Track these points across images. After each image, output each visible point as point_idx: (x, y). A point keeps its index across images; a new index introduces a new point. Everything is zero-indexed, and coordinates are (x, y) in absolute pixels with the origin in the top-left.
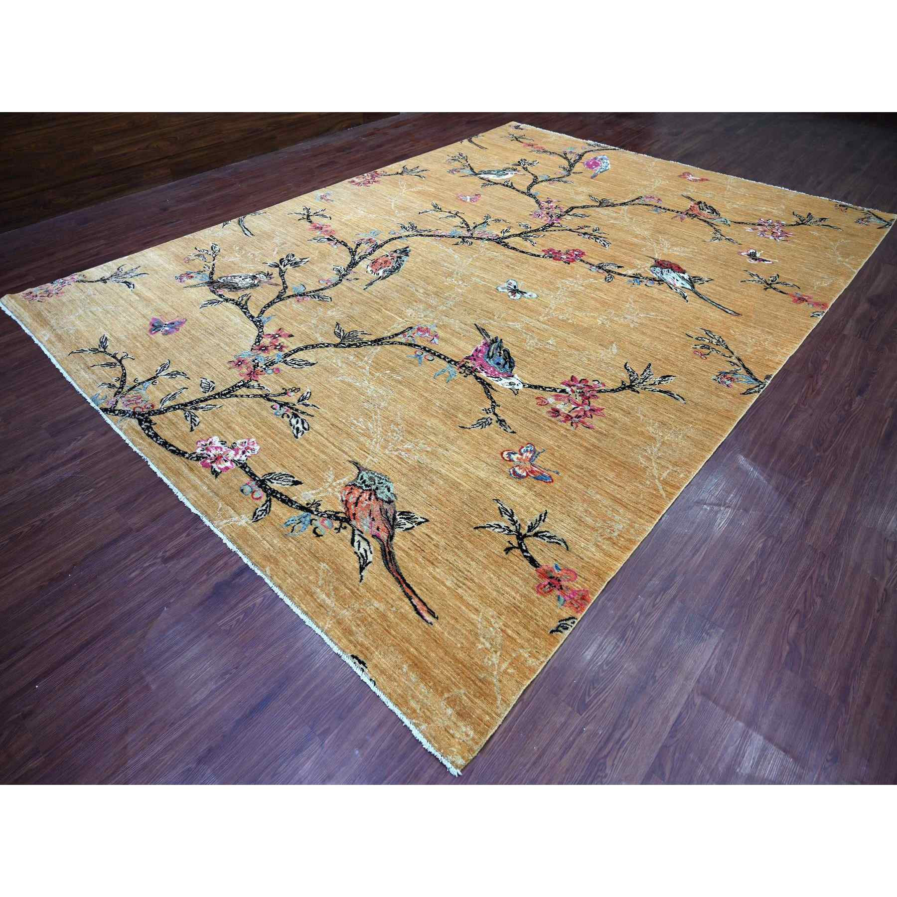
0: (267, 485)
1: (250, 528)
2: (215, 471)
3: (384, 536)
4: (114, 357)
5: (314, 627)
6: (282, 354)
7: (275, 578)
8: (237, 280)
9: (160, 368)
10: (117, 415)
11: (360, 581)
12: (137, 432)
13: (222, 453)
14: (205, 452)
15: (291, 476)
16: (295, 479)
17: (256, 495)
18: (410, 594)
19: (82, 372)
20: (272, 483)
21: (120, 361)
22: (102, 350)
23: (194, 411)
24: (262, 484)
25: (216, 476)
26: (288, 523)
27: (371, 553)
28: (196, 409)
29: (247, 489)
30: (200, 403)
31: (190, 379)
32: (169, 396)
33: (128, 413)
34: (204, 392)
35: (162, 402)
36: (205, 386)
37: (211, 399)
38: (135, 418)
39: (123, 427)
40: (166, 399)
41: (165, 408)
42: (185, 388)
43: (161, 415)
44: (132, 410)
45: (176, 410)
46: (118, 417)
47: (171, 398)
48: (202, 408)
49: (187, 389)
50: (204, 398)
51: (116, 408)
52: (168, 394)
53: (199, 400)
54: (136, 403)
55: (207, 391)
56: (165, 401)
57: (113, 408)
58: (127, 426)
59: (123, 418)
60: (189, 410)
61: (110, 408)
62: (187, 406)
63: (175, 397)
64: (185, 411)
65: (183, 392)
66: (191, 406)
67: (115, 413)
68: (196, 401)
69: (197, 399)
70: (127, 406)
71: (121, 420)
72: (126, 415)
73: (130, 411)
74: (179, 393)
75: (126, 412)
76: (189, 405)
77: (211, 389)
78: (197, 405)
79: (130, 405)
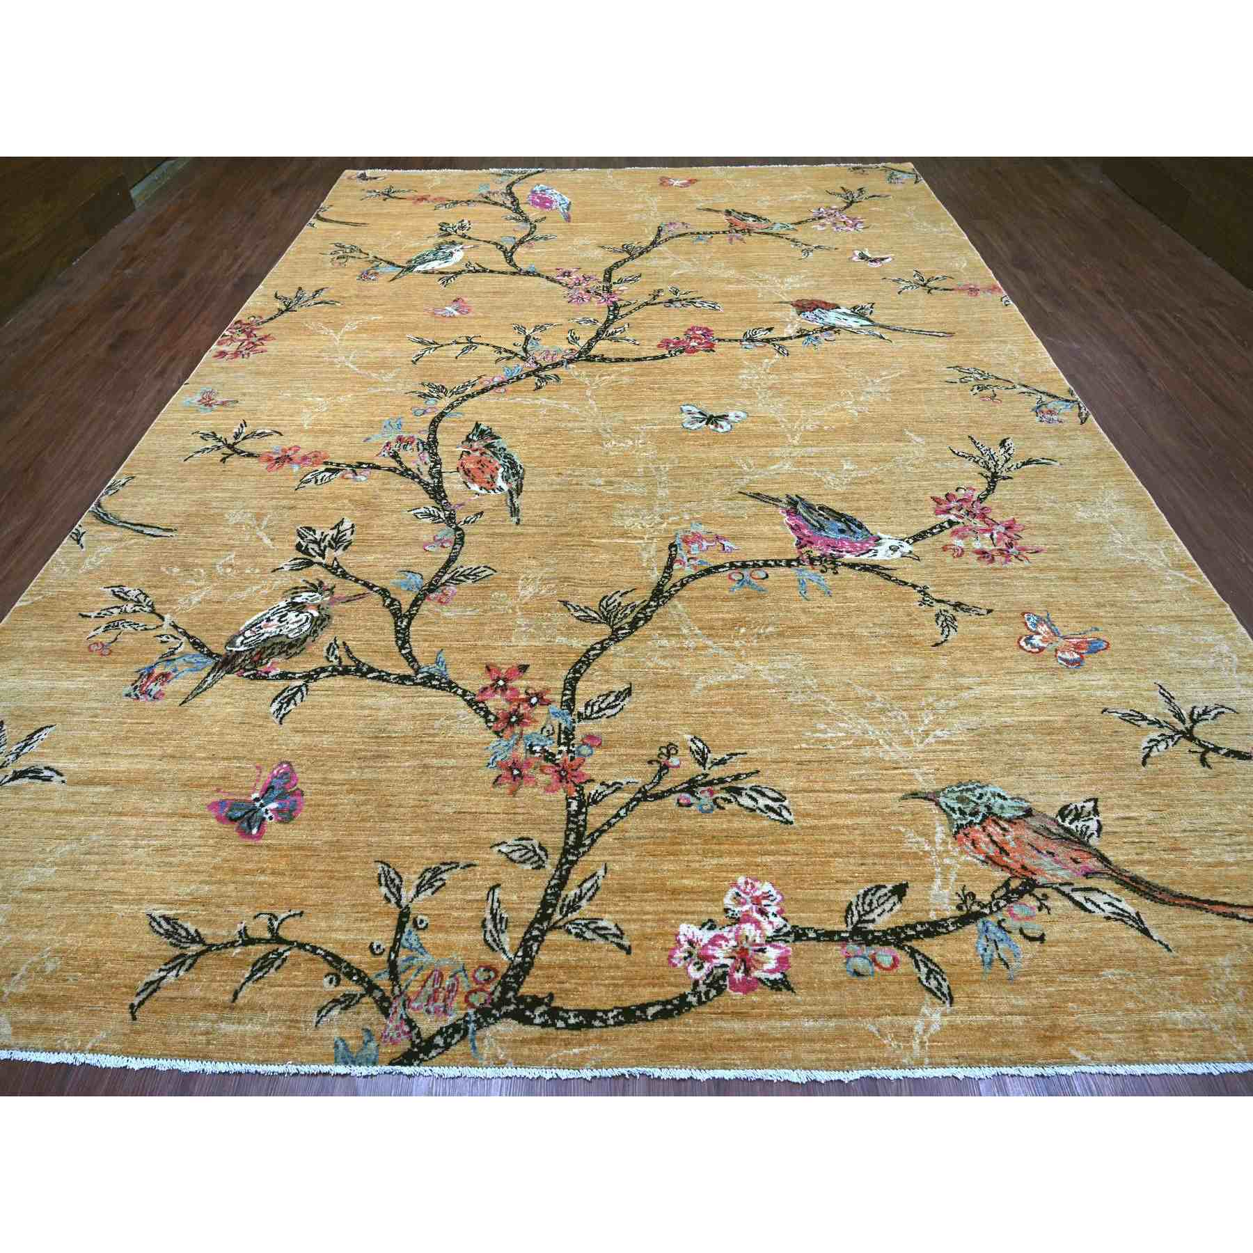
0: (872, 932)
1: (958, 1020)
2: (774, 982)
3: (1094, 864)
4: (248, 941)
5: (1229, 1067)
6: (555, 707)
7: (1099, 1054)
8: (271, 629)
9: (384, 890)
10: (447, 1046)
11: (1169, 950)
12: (540, 1041)
13: (733, 943)
14: (706, 965)
15: (879, 887)
16: (890, 887)
17: (886, 960)
18: (1229, 910)
19: (225, 1027)
20: (873, 921)
21: (277, 939)
22: (195, 948)
23: (574, 915)
24: (861, 935)
25: (789, 988)
26: (987, 959)
27: (1120, 901)
28: (573, 907)
29: (859, 963)
30: (563, 893)
31: (475, 865)
32: (490, 926)
33: (468, 1022)
34: (539, 867)
35: (495, 947)
36: (521, 856)
37: (568, 871)
38: (496, 1019)
39: (496, 1057)
40: (492, 936)
41: (520, 954)
42: (493, 889)
43: (533, 971)
44: (466, 1009)
45: (543, 940)
46: (457, 1047)
47: (499, 926)
48: (581, 898)
49: (498, 885)
50: (553, 878)
51: (424, 1035)
52: (480, 925)
53: (552, 887)
54: (449, 992)
55: (540, 862)
56: (494, 940)
57: (418, 1041)
58: (502, 1048)
59: (472, 1040)
60: (566, 920)
61: (413, 1045)
62: (549, 917)
63: (501, 918)
64: (560, 927)
65: (501, 897)
66: (554, 910)
67: (437, 1046)
68: (551, 895)
69: (546, 891)
70: (445, 1012)
71: (474, 1048)
72: (470, 1031)
73: (467, 1015)
74: (496, 905)
75: (460, 1025)
76: (550, 911)
77: (542, 853)
78: (564, 900)
79: (445, 1006)
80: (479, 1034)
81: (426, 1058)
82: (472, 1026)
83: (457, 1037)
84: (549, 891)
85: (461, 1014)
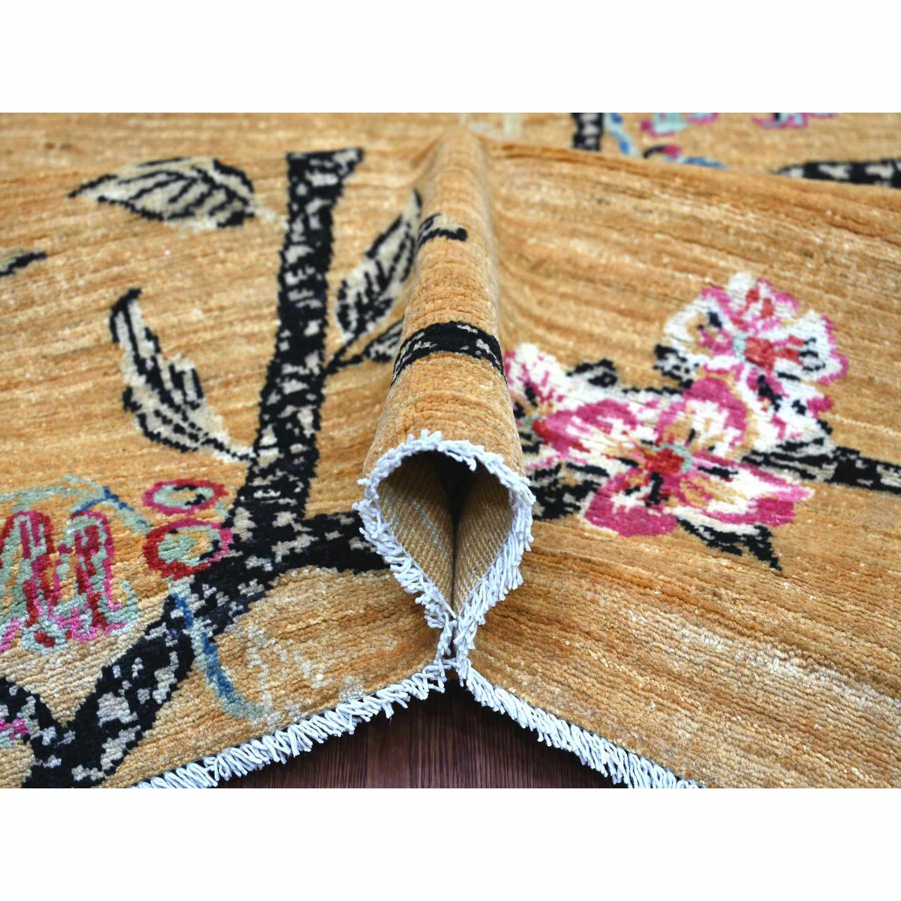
30: (333, 278)
31: (42, 256)
32: (150, 402)
33: (182, 623)
34: (237, 219)
35: (186, 441)
36: (173, 200)
37: (325, 215)
38: (266, 579)
39: (301, 686)
40: (166, 421)
41: (269, 439)
42: (121, 306)
43: (321, 467)
44: (161, 587)
45: (321, 399)
46: (177, 705)
47: (177, 397)
48: (384, 281)
49: (134, 294)
50: (289, 243)
51: (63, 712)
52: (119, 405)
53: (294, 269)
54: (86, 552)
55: (237, 205)
56: (178, 429)
57: (49, 735)
58: (311, 655)
59: (213, 670)
60: (364, 338)
61: (41, 751)
62: (318, 343)
63: (178, 379)
64: (357, 359)
65: (154, 324)
66: (324, 324)
67: (115, 728)
68: (300, 286)
69: (281, 279)
70: (100, 621)
71: (225, 687)
72: (197, 644)
73: (171, 603)
74: (146, 348)
75: (160, 641)
76: (312, 328)
77: (233, 182)
78: (342, 295)
79: (93, 603)
80: (224, 642)
81: (95, 774)
82: (197, 631)
83: (165, 677)
84: (291, 279)
85: (154, 606)
